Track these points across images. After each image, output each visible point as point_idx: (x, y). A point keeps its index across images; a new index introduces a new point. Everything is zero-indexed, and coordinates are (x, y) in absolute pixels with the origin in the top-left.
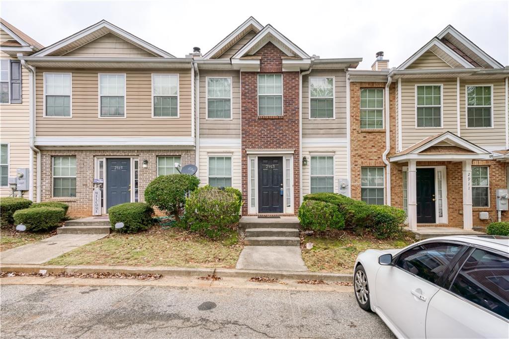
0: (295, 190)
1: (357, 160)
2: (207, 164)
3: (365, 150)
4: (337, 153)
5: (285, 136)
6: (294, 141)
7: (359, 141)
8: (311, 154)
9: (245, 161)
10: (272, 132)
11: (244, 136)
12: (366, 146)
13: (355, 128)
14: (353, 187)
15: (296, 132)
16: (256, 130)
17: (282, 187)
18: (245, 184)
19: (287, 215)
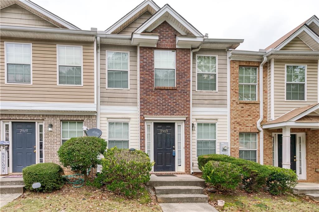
0: (186, 152)
1: (236, 127)
2: (107, 128)
3: (242, 119)
4: (219, 120)
5: (178, 104)
6: (185, 109)
7: (237, 110)
8: (198, 121)
9: (143, 126)
10: (167, 101)
11: (142, 103)
12: (243, 115)
13: (234, 99)
14: (232, 150)
15: (187, 101)
16: (152, 99)
17: (174, 149)
18: (142, 146)
19: (180, 174)
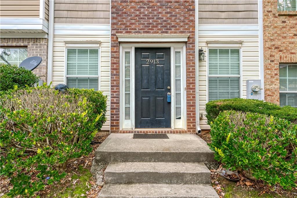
0: (188, 95)
1: (274, 54)
2: (65, 59)
3: (284, 40)
4: (245, 44)
5: (174, 16)
6: (187, 24)
7: (276, 27)
8: (209, 45)
9: (116, 52)
10: (156, 10)
11: (115, 15)
12: (285, 35)
13: (270, 9)
14: (268, 92)
15: (190, 10)
16: (131, 8)
17: (169, 90)
18: (115, 86)
19: (177, 132)
